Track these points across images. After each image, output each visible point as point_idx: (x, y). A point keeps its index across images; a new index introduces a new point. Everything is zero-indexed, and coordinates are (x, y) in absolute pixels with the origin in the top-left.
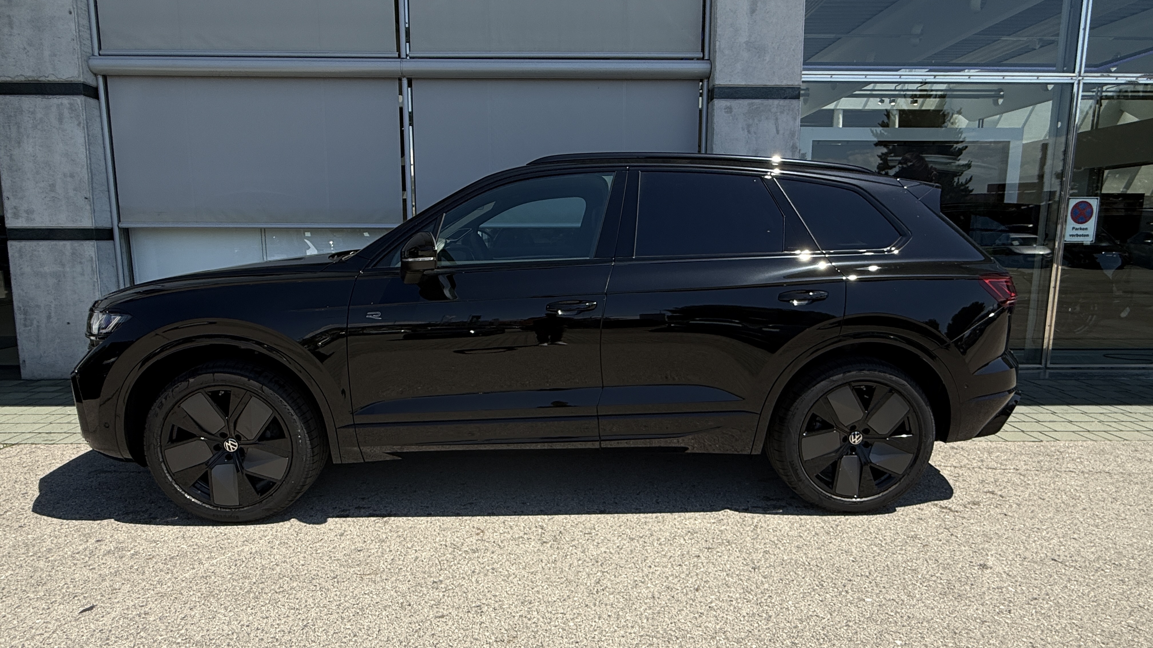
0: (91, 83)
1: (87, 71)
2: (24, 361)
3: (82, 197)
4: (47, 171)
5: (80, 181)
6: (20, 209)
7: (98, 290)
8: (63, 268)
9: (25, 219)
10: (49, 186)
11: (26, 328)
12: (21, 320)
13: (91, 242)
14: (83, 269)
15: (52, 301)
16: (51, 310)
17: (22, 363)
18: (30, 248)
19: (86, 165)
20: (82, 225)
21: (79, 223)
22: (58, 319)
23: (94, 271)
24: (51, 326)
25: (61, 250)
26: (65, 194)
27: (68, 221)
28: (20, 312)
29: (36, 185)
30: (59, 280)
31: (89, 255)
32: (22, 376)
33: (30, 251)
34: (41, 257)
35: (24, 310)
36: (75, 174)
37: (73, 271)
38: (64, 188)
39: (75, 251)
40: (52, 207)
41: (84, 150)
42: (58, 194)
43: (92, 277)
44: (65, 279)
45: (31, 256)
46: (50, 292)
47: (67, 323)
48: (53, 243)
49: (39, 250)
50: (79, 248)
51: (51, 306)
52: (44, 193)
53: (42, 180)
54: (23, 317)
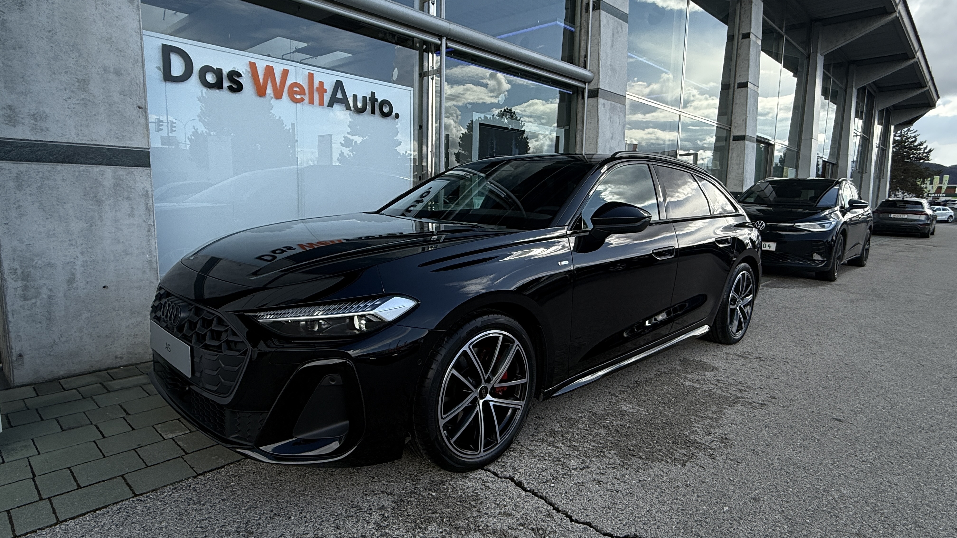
2: (20, 356)
3: (133, 105)
4: (73, 58)
5: (131, 81)
6: (20, 111)
7: (154, 237)
8: (99, 206)
9: (29, 127)
10: (78, 82)
11: (27, 302)
12: (16, 289)
13: (146, 170)
14: (132, 208)
15: (77, 257)
16: (75, 269)
17: (15, 359)
18: (37, 175)
19: (140, 60)
20: (132, 144)
21: (129, 142)
22: (87, 283)
23: (149, 210)
24: (75, 294)
25: (96, 179)
26: (104, 97)
27: (108, 138)
28: (14, 276)
29: (53, 76)
30: (91, 224)
31: (143, 189)
32: (16, 381)
33: (38, 178)
34: (58, 188)
35: (22, 272)
36: (123, 72)
37: (116, 211)
38: (103, 89)
39: (121, 182)
40: (81, 113)
41: (139, 40)
42: (93, 95)
43: (147, 219)
44: (101, 221)
45: (39, 187)
46: (74, 242)
47: (102, 288)
48: (81, 168)
49: (56, 177)
50: (127, 177)
51: (76, 263)
52: (68, 91)
53: (64, 71)
54: (21, 285)
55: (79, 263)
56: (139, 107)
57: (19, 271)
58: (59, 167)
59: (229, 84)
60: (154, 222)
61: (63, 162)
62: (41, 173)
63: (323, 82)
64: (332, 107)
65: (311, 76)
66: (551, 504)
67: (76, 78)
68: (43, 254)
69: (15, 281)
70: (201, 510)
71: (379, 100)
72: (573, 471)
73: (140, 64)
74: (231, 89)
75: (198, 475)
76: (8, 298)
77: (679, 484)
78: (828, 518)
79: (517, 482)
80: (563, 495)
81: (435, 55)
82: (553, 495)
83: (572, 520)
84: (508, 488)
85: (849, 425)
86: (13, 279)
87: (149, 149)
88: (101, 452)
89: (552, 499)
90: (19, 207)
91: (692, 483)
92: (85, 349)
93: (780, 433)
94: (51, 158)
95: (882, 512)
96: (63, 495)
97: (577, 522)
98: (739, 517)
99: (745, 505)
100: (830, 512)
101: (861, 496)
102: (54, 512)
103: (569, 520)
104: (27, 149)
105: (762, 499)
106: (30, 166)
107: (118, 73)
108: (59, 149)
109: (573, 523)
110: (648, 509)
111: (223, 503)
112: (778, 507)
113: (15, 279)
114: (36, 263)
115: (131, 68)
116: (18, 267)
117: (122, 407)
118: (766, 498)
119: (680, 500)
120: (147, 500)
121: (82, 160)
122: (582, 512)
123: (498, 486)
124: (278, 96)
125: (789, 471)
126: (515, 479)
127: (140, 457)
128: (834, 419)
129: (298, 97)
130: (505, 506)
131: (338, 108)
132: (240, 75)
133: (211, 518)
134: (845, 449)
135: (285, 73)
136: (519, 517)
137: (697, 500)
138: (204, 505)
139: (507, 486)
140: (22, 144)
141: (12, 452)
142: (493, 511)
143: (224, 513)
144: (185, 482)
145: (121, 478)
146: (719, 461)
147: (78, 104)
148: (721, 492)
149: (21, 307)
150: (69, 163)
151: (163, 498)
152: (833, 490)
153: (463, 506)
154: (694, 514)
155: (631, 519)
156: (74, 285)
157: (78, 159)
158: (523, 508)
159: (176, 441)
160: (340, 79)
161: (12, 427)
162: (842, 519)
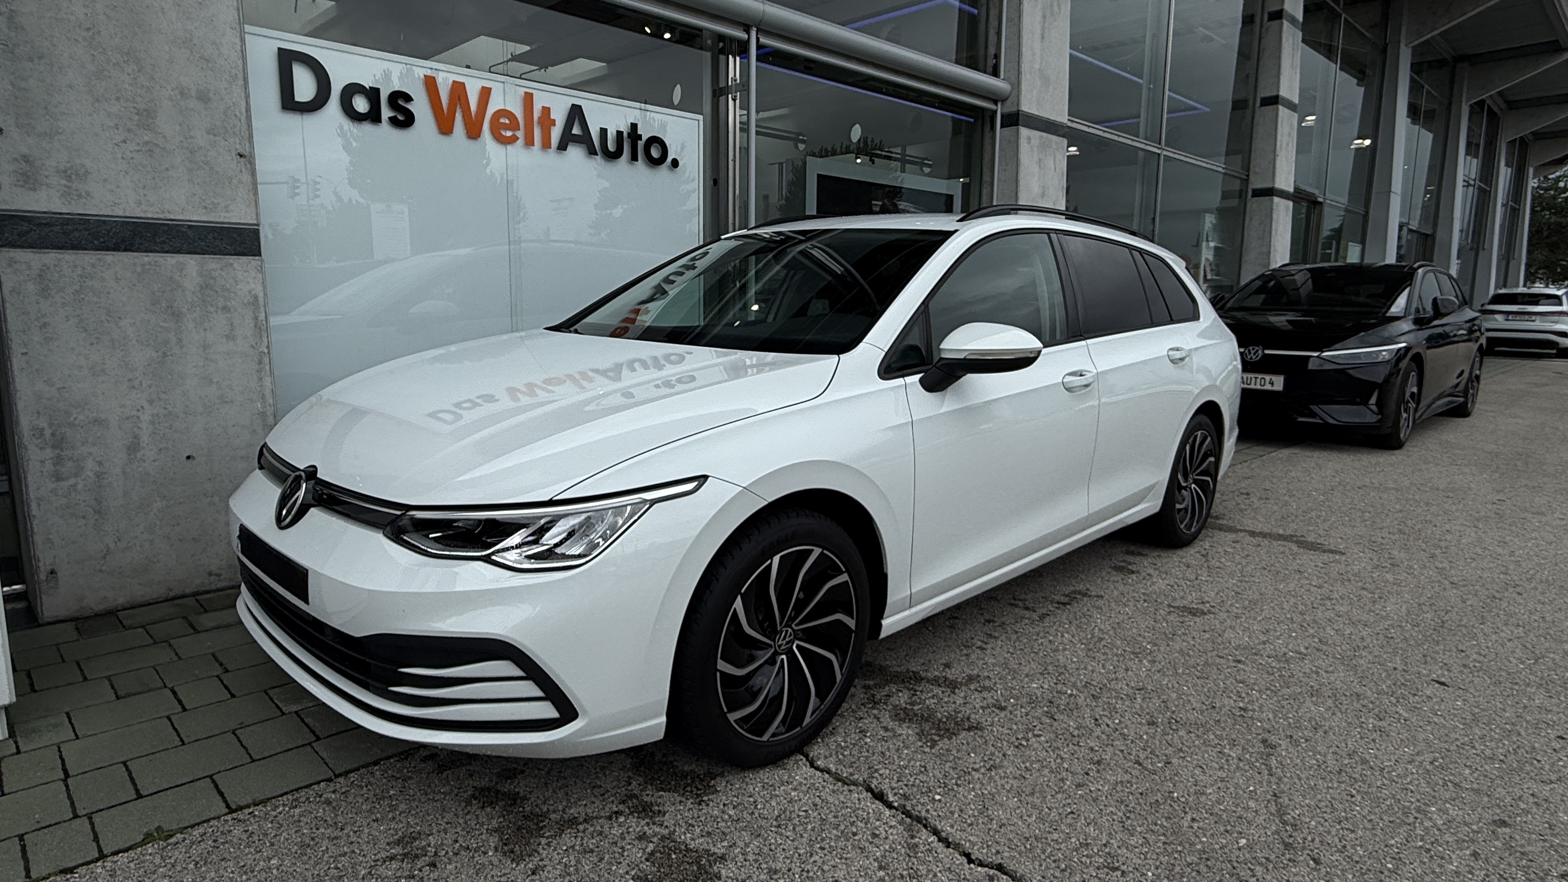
2: (52, 572)
3: (230, 151)
4: (129, 75)
5: (225, 113)
6: (43, 165)
7: (268, 373)
8: (177, 322)
9: (58, 191)
10: (137, 114)
11: (63, 483)
12: (43, 462)
13: (253, 261)
14: (232, 324)
15: (142, 407)
16: (139, 428)
17: (44, 578)
18: (73, 272)
19: (240, 76)
20: (229, 218)
21: (223, 214)
22: (160, 450)
23: (261, 329)
24: (140, 469)
25: (171, 278)
26: (182, 139)
27: (190, 207)
28: (40, 440)
29: (96, 105)
30: (165, 353)
31: (250, 292)
32: (46, 614)
33: (75, 277)
34: (109, 293)
35: (53, 435)
36: (211, 95)
37: (205, 330)
38: (180, 125)
39: (212, 282)
40: (144, 167)
41: (238, 41)
42: (164, 137)
43: (256, 344)
44: (181, 348)
45: (77, 291)
46: (136, 383)
47: (185, 458)
48: (146, 259)
49: (104, 275)
50: (223, 273)
51: (141, 418)
52: (121, 129)
53: (114, 96)
54: (51, 455)
55: (146, 417)
56: (241, 156)
57: (48, 432)
58: (110, 257)
59: (392, 114)
60: (268, 347)
61: (116, 248)
62: (79, 268)
63: (549, 109)
64: (565, 150)
65: (528, 99)
66: (936, 832)
67: (134, 108)
68: (86, 404)
69: (41, 449)
70: (336, 838)
71: (644, 138)
72: (973, 773)
73: (241, 82)
74: (393, 121)
75: (337, 776)
76: (30, 478)
77: (1159, 797)
78: (1425, 860)
79: (876, 791)
80: (956, 815)
81: (738, 58)
82: (939, 816)
83: (970, 861)
84: (860, 804)
85: (1461, 691)
86: (37, 446)
87: (258, 225)
88: (179, 735)
89: (937, 823)
90: (45, 325)
91: (1183, 796)
92: (158, 561)
93: (1337, 706)
94: (96, 242)
95: (1522, 850)
96: (112, 810)
97: (981, 864)
98: (1266, 858)
99: (1276, 837)
100: (1429, 850)
101: (1484, 821)
102: (96, 839)
103: (965, 861)
104: (57, 229)
105: (1306, 826)
106: (62, 256)
107: (203, 97)
108: (108, 228)
109: (972, 865)
110: (1104, 842)
111: (375, 824)
112: (1337, 839)
113: (41, 446)
114: (75, 419)
115: (226, 89)
116: (45, 425)
117: (217, 660)
118: (1313, 823)
119: (1162, 826)
120: (248, 819)
121: (147, 245)
122: (988, 846)
123: (842, 799)
124: (474, 133)
125: (1354, 776)
126: (873, 786)
127: (242, 745)
128: (1433, 680)
129: (509, 134)
130: (855, 834)
131: (575, 152)
132: (408, 98)
133: (353, 852)
134: (1453, 735)
135: (485, 93)
136: (878, 854)
137: (1192, 827)
138: (342, 829)
139: (859, 800)
140: (48, 221)
141: (33, 735)
142: (833, 844)
143: (375, 844)
144: (314, 790)
145: (208, 780)
146: (1229, 756)
147: (138, 151)
148: (1234, 812)
149: (51, 492)
150: (126, 250)
151: (276, 817)
152: (1434, 809)
153: (781, 834)
154: (1185, 851)
155: (1076, 860)
156: (139, 455)
157: (141, 244)
158: (886, 838)
159: (303, 716)
160: (577, 102)
161: (35, 691)
162: (1452, 863)
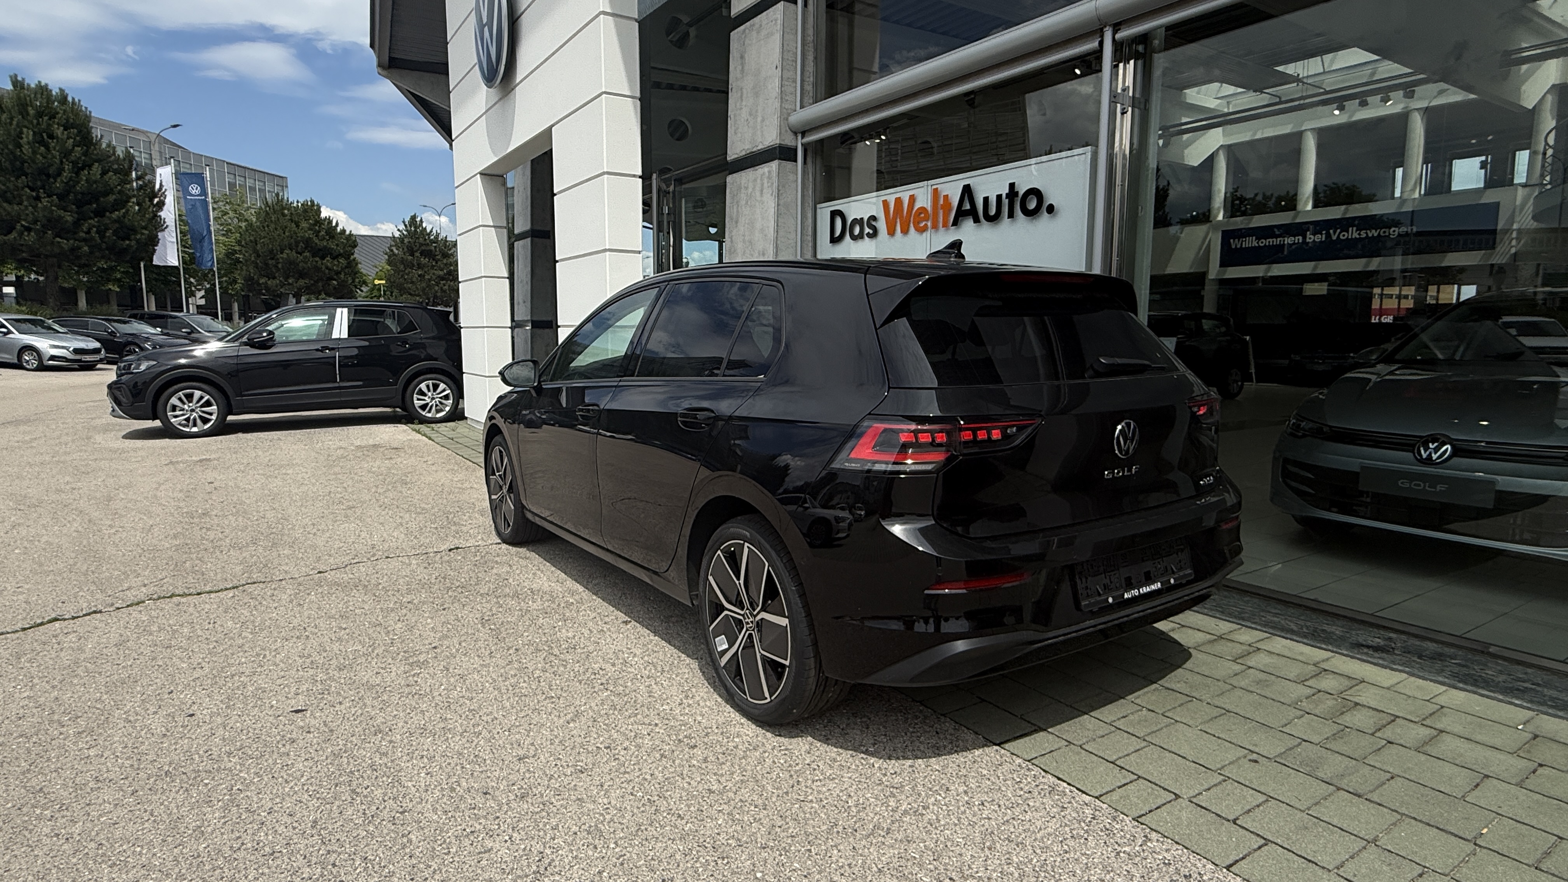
0: (789, 144)
1: (786, 131)
59: (868, 231)
63: (947, 196)
64: (958, 224)
65: (936, 191)
71: (1021, 194)
124: (905, 229)
132: (875, 218)
135: (912, 199)
160: (966, 182)
